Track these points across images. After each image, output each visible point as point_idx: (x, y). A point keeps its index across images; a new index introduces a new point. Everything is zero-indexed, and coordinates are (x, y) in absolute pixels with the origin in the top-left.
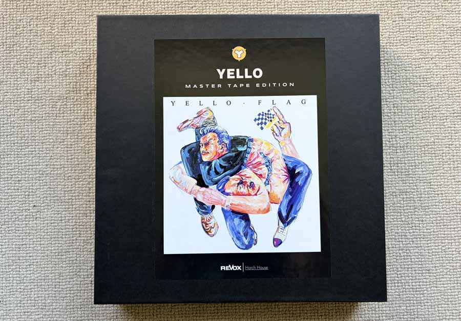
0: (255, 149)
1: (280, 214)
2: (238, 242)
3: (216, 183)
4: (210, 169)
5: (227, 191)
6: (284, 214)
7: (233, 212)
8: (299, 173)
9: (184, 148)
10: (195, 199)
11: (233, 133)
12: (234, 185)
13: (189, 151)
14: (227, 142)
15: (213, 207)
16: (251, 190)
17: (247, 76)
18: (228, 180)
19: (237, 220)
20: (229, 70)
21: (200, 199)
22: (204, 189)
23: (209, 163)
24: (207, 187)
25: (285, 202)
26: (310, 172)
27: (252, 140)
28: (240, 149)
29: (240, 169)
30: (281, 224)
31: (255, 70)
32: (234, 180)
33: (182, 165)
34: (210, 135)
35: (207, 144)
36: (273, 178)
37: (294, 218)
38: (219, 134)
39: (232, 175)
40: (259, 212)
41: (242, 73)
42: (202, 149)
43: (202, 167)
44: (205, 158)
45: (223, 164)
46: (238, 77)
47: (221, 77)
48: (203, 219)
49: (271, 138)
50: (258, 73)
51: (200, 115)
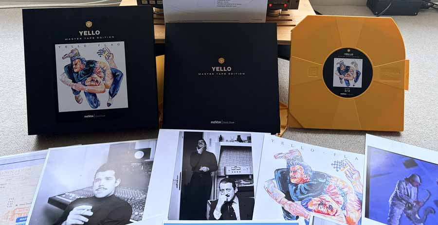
0: (98, 65)
1: (110, 92)
2: (92, 105)
3: (81, 81)
4: (78, 75)
5: (86, 84)
6: (112, 93)
7: (89, 93)
8: (118, 75)
9: (66, 67)
10: (72, 88)
11: (87, 59)
12: (89, 82)
13: (68, 67)
14: (85, 63)
15: (80, 91)
16: (96, 83)
17: (93, 34)
18: (86, 79)
19: (91, 97)
20: (84, 32)
21: (74, 88)
22: (75, 84)
23: (78, 73)
24: (77, 83)
25: (112, 88)
26: (122, 74)
27: (96, 62)
28: (91, 66)
29: (91, 74)
30: (111, 97)
31: (96, 31)
32: (89, 79)
33: (65, 74)
34: (77, 60)
35: (76, 64)
36: (106, 78)
37: (116, 94)
38: (81, 60)
39: (88, 77)
40: (101, 92)
41: (91, 33)
42: (74, 66)
43: (74, 74)
44: (75, 71)
45: (84, 73)
46: (89, 34)
47: (81, 35)
48: (75, 96)
49: (105, 61)
50: (98, 32)
51: (72, 52)
